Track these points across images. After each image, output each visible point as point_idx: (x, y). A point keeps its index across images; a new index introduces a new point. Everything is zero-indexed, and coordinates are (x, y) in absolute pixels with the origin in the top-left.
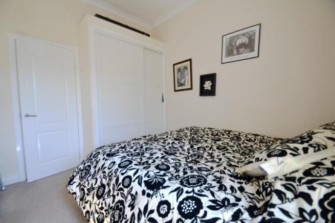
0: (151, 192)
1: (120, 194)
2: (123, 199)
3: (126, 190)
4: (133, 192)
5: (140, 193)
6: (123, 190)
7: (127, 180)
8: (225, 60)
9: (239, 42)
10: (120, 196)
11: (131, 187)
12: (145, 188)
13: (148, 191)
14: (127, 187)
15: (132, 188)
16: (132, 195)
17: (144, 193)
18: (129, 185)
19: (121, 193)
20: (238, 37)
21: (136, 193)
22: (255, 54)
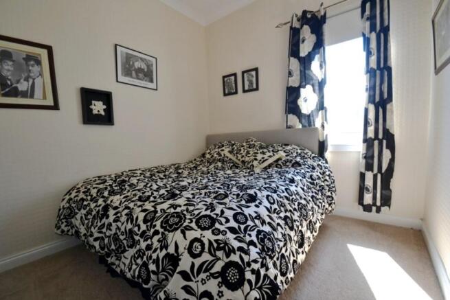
0: (258, 201)
1: (250, 233)
2: (256, 230)
3: (250, 223)
4: (254, 215)
5: (256, 209)
6: (248, 226)
7: (239, 217)
8: (121, 78)
9: (138, 65)
10: (252, 233)
11: (248, 216)
12: (254, 204)
13: (257, 203)
14: (247, 220)
15: (250, 215)
16: (256, 218)
17: (257, 206)
18: (245, 216)
19: (250, 231)
20: (137, 58)
21: (256, 212)
22: (153, 86)
